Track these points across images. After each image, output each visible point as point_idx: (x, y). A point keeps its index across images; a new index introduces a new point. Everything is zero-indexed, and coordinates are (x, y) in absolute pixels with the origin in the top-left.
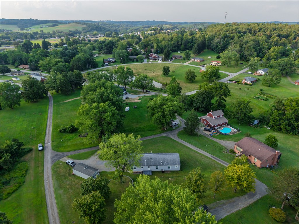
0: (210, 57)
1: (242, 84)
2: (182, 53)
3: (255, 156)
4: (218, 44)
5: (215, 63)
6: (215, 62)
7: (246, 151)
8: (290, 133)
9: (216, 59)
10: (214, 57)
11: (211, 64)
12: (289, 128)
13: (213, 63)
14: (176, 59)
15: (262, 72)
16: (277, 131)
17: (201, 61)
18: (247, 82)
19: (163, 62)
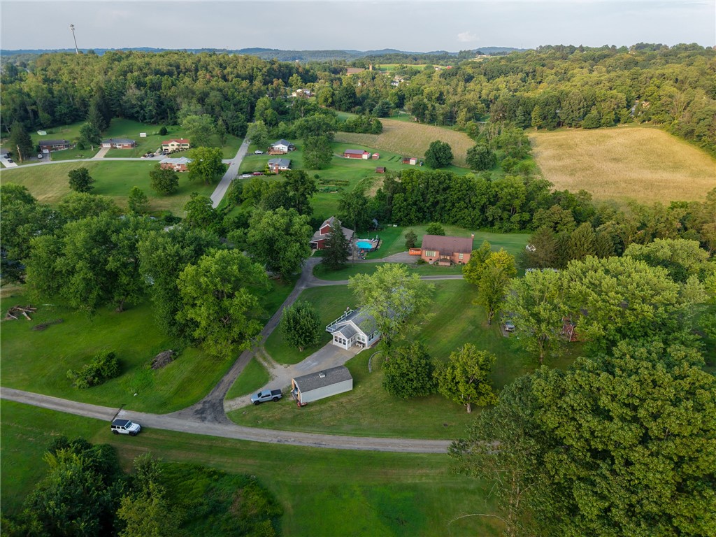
0: (143, 135)
1: (275, 174)
2: (51, 133)
3: (459, 252)
4: (144, 103)
5: (173, 145)
6: (172, 143)
7: (444, 250)
8: (422, 221)
9: (160, 136)
10: (154, 133)
11: (164, 148)
12: (420, 215)
13: (170, 145)
14: (56, 149)
15: (284, 146)
16: (408, 226)
17: (132, 146)
18: (282, 168)
19: (23, 163)
